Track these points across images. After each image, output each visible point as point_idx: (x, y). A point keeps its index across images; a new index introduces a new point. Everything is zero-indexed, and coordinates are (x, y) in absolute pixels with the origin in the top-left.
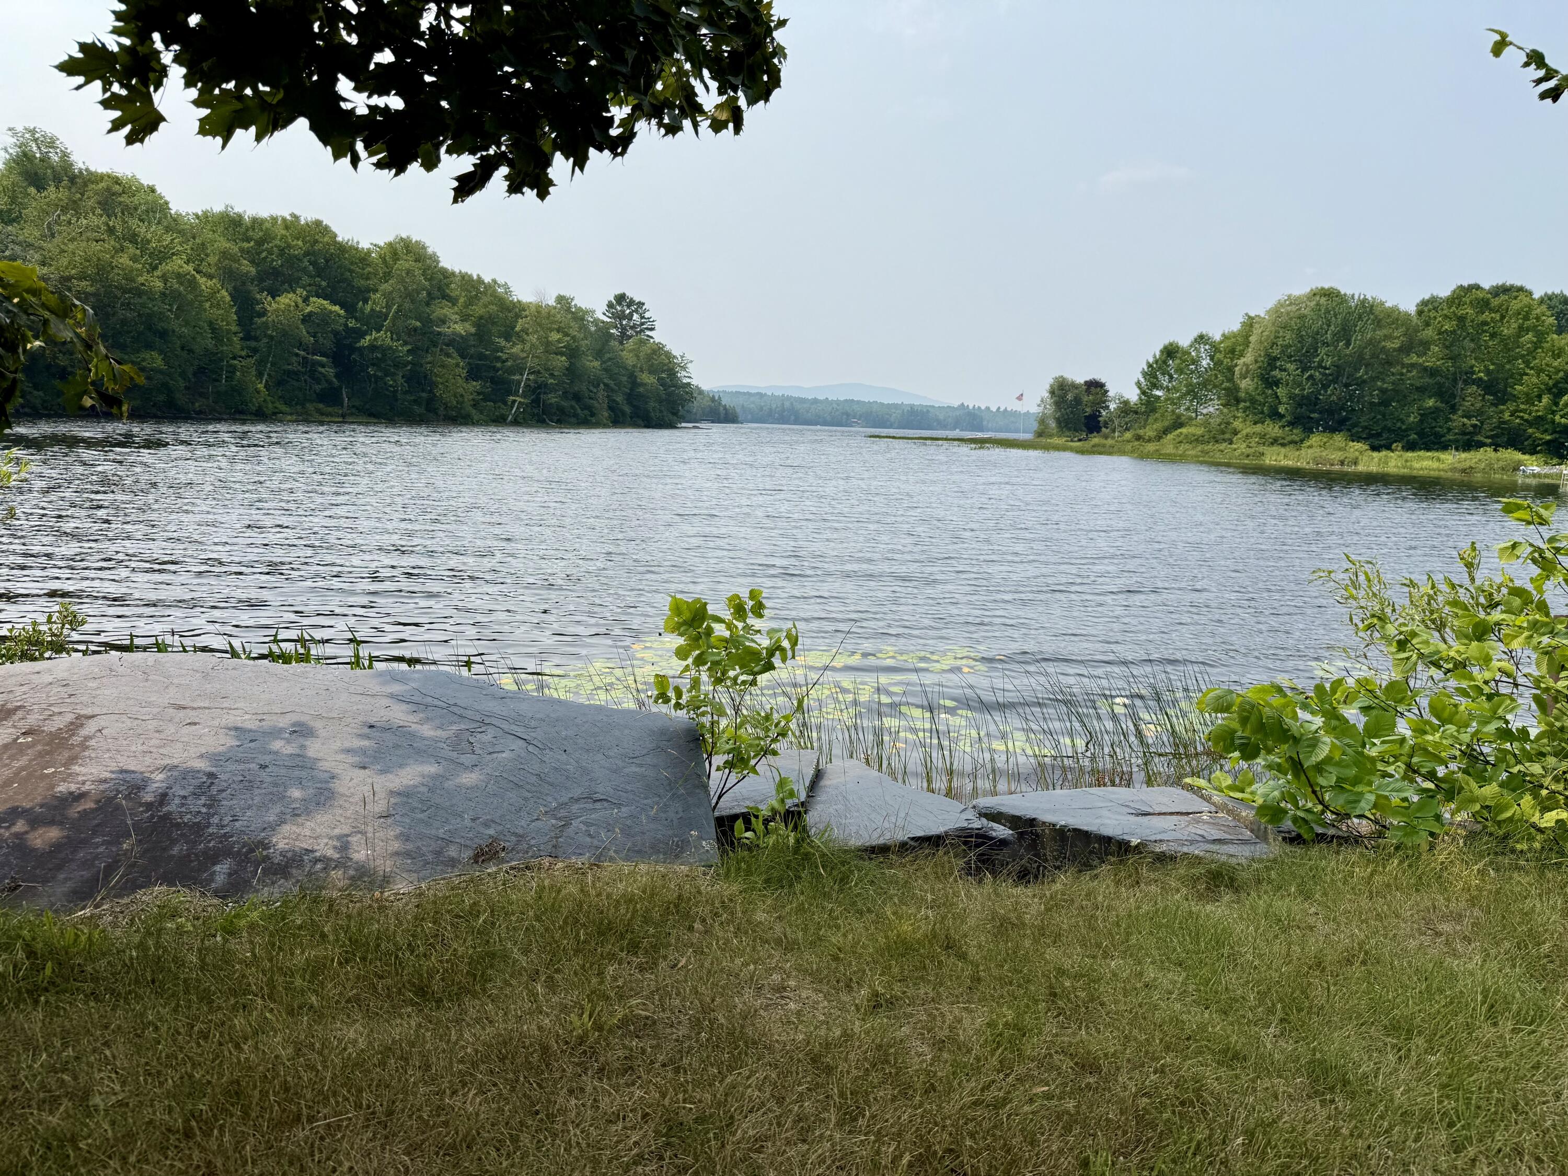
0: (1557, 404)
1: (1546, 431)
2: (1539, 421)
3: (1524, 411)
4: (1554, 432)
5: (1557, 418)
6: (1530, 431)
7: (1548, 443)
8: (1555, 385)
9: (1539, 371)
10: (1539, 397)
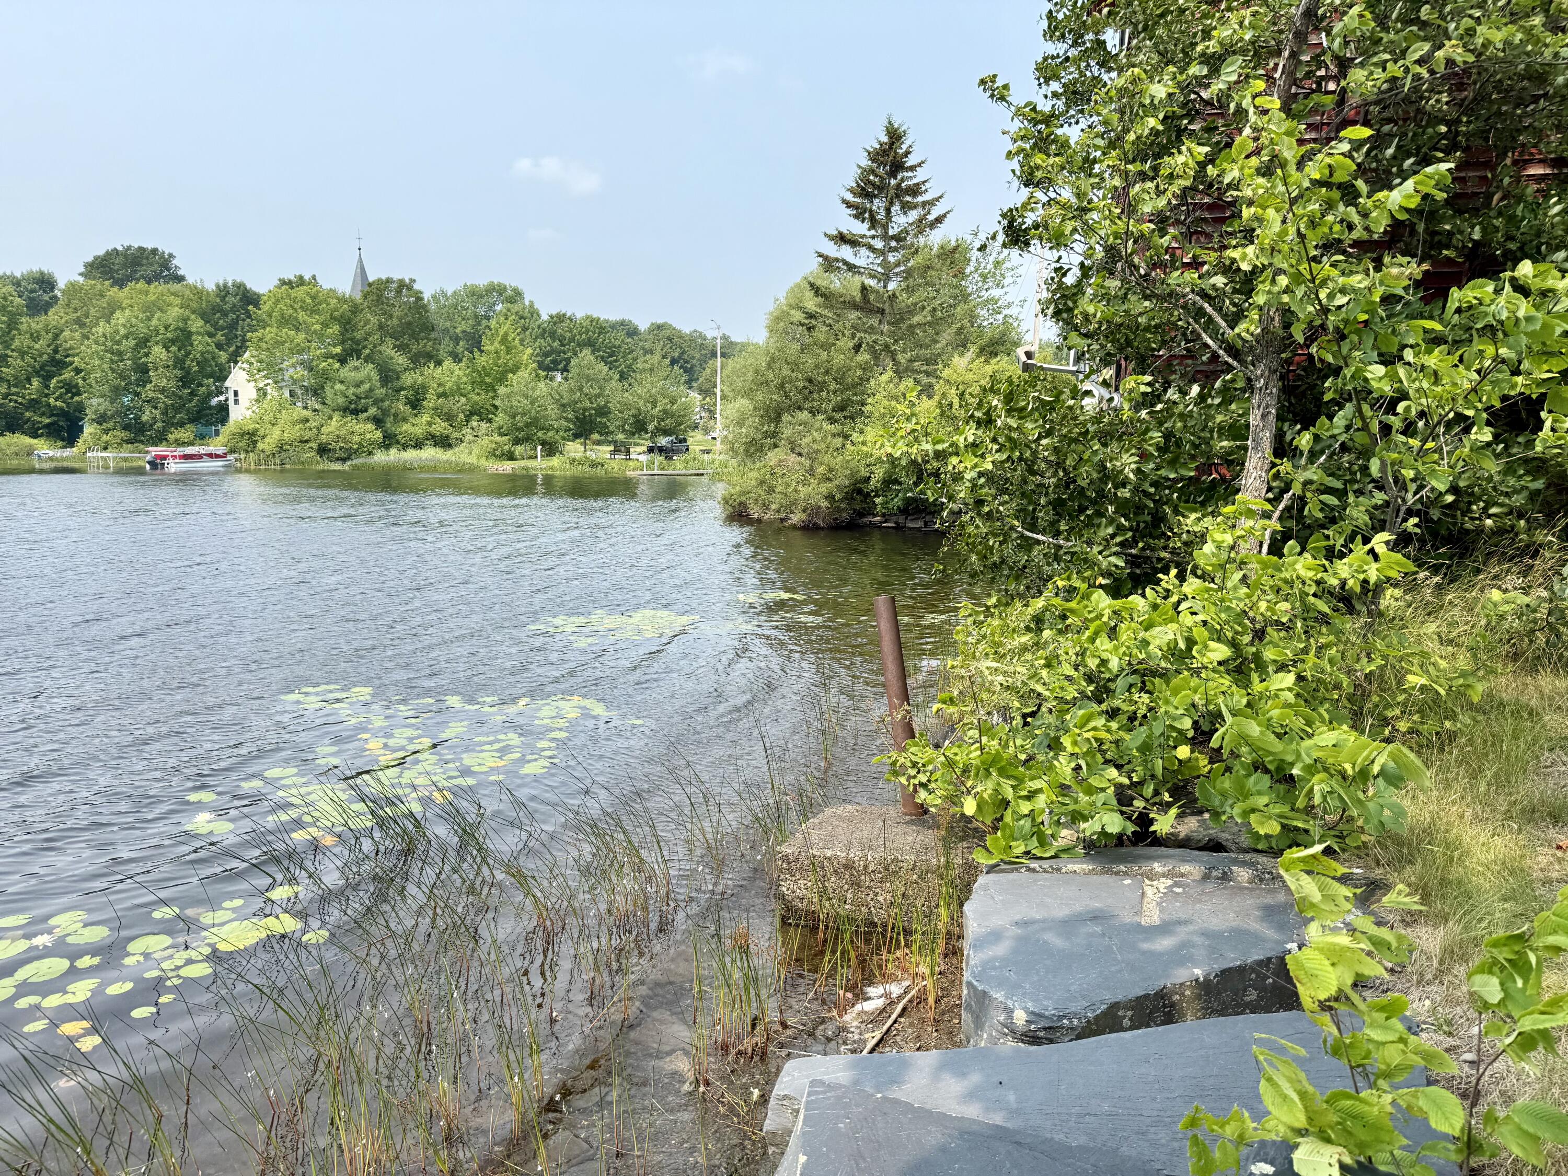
0: (47, 387)
1: (43, 414)
2: (33, 404)
3: (17, 394)
4: (52, 415)
5: (52, 401)
6: (27, 414)
7: (48, 426)
8: (42, 368)
9: (23, 354)
10: (29, 380)
